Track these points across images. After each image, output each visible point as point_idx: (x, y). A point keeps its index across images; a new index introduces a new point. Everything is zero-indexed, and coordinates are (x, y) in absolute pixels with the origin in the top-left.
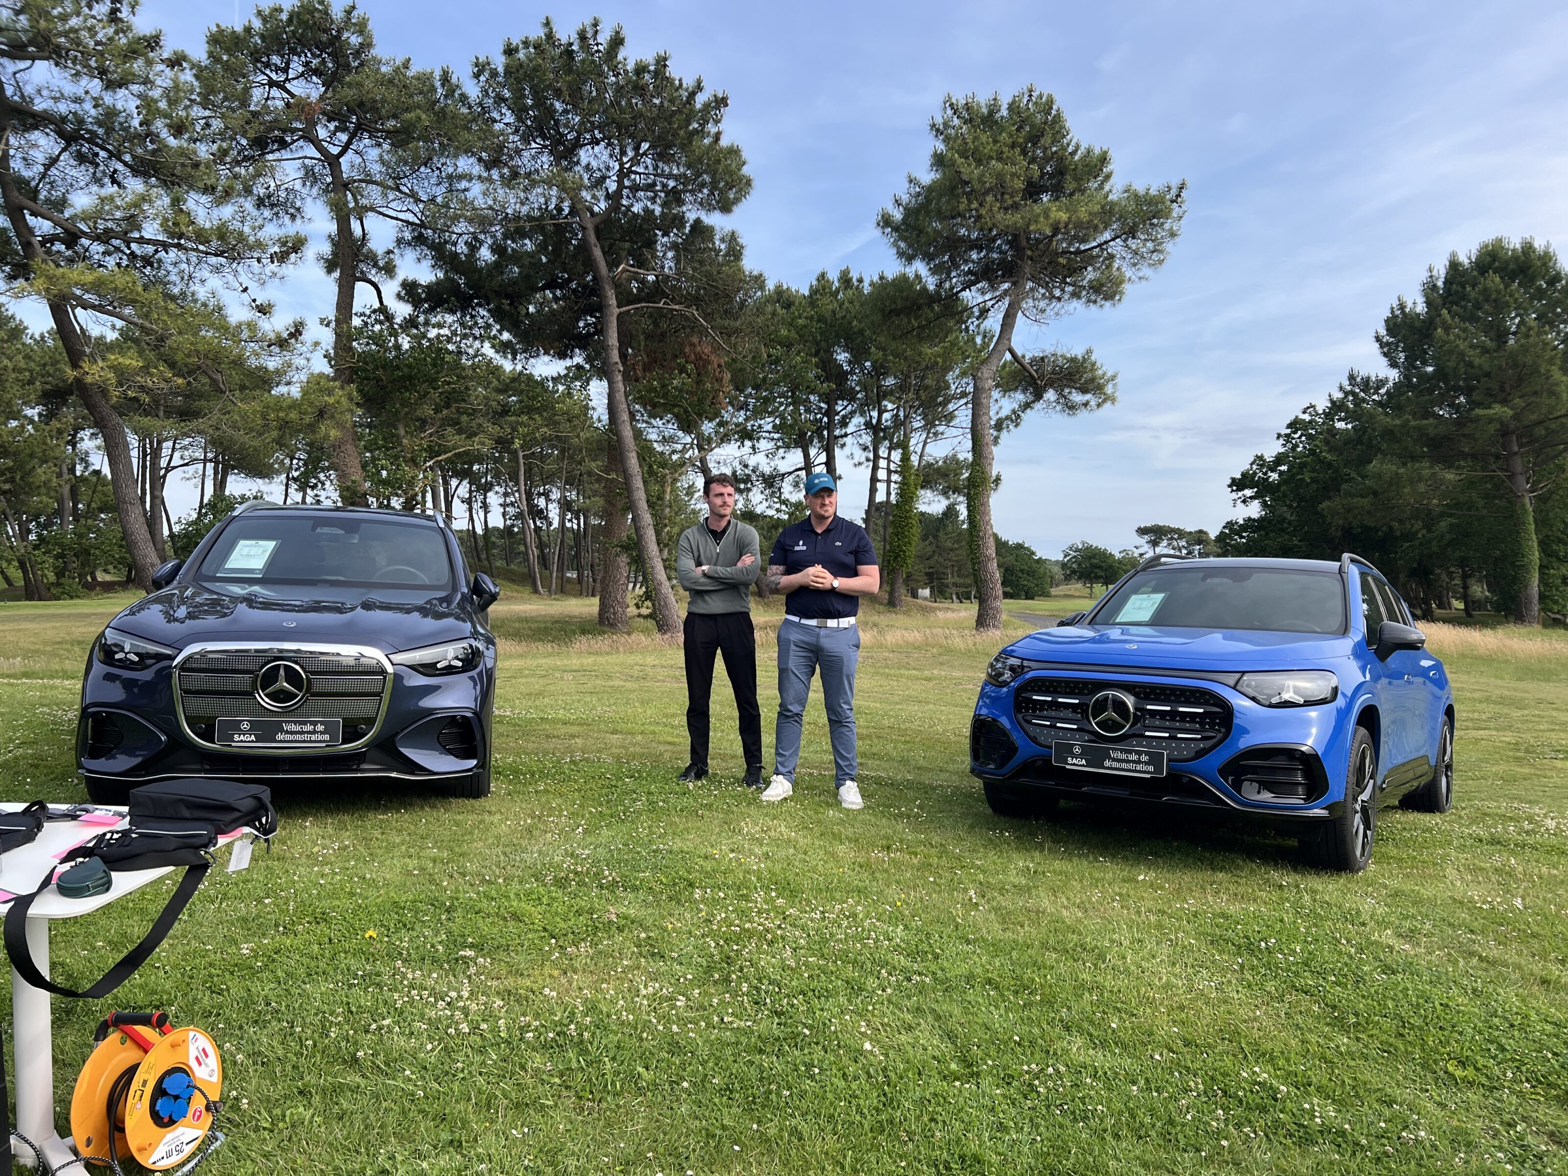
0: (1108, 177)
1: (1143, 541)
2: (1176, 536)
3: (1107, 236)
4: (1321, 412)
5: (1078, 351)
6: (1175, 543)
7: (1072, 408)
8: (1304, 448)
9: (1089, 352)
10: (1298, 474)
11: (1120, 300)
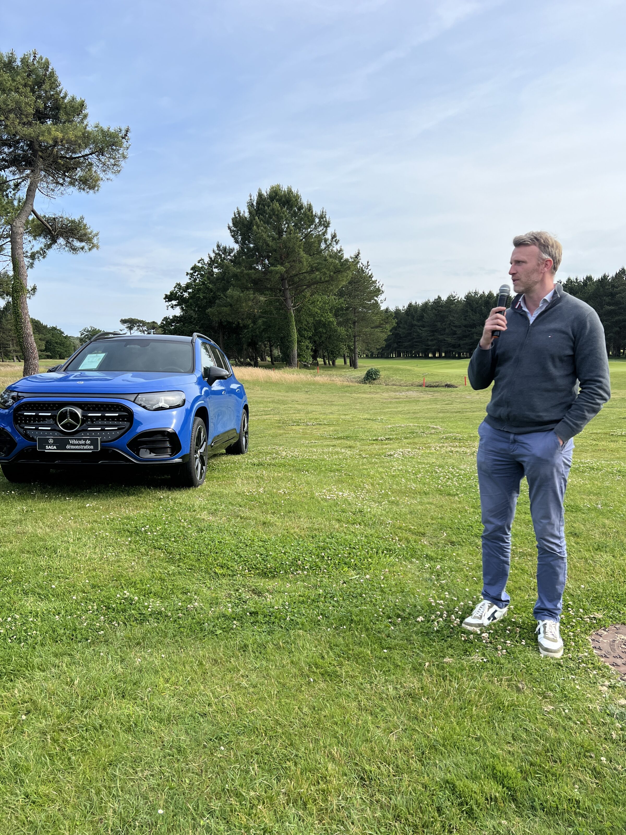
0: (85, 116)
1: (124, 327)
2: (141, 325)
3: (87, 151)
4: (206, 263)
5: (76, 218)
6: (141, 328)
7: (74, 249)
8: (200, 281)
9: (82, 218)
10: (197, 294)
11: (98, 190)
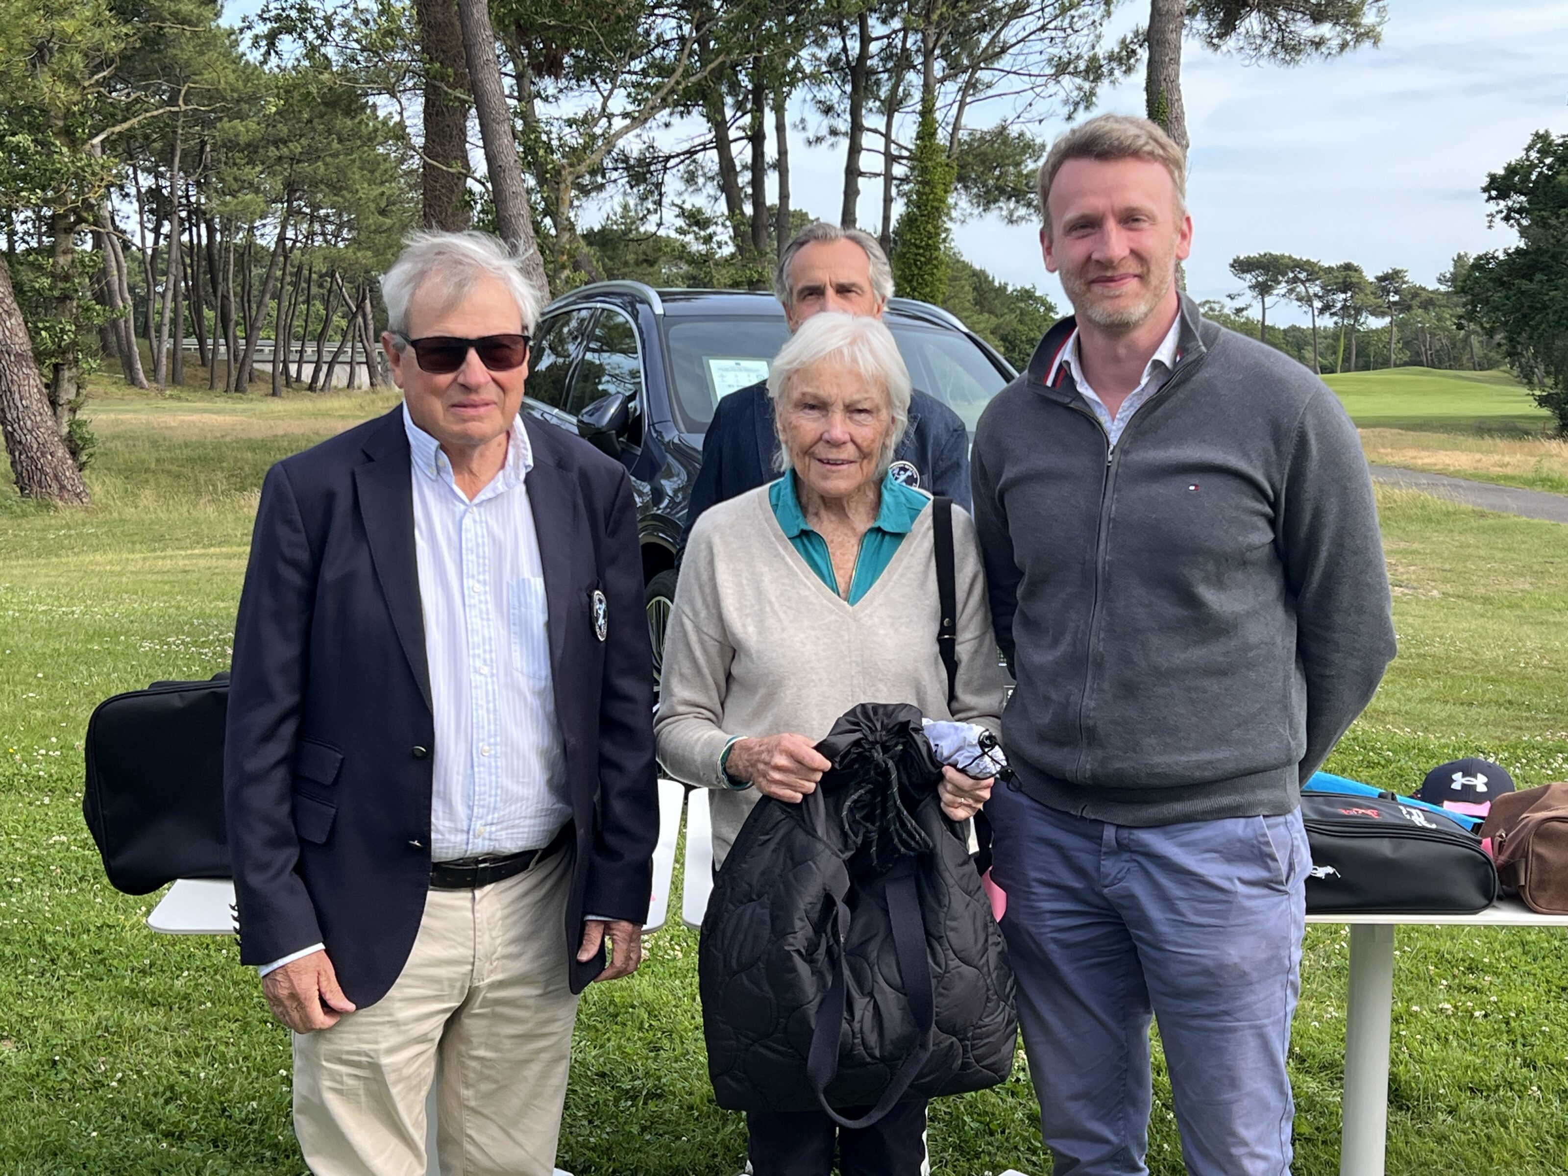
1: (1243, 284)
2: (1303, 276)
